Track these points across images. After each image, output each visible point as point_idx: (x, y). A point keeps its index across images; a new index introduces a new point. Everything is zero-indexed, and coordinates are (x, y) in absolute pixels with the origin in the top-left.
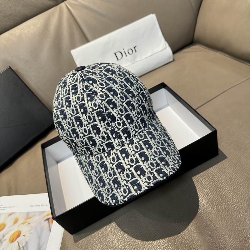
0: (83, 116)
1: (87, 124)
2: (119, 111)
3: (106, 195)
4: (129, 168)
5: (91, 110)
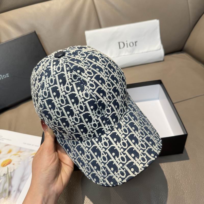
0: (74, 106)
1: (79, 113)
2: (108, 99)
3: (102, 177)
4: (123, 151)
5: (83, 100)
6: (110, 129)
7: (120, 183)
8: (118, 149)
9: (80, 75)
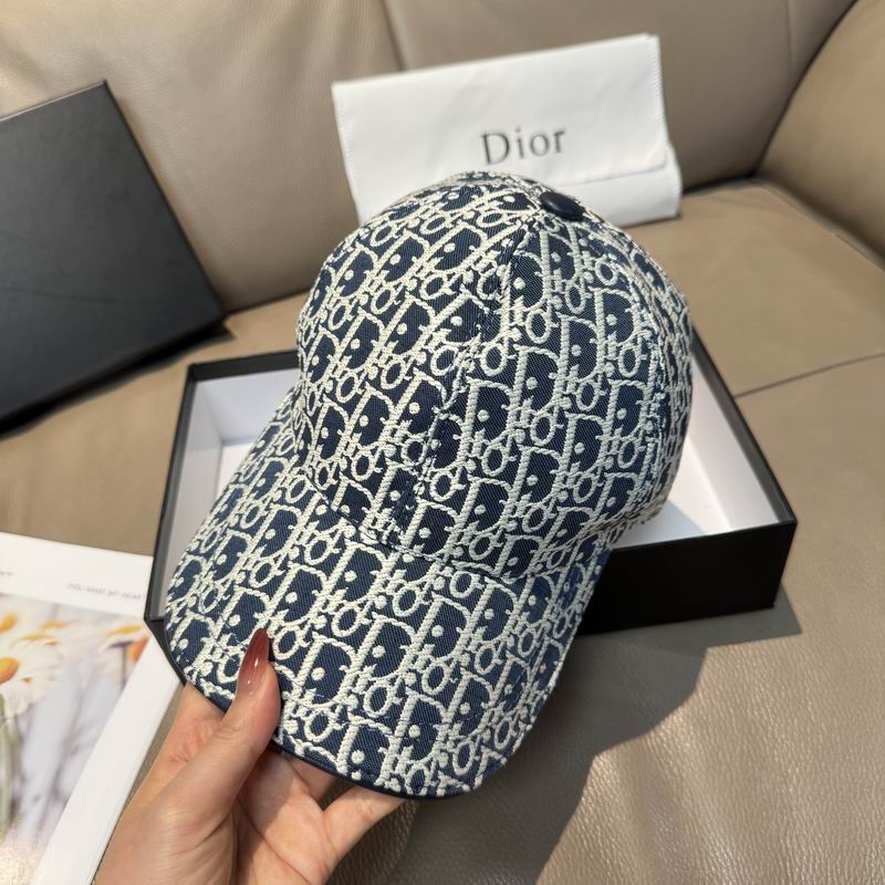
0: (386, 345)
1: (372, 378)
2: (486, 454)
3: (195, 598)
4: (317, 627)
5: (422, 359)
6: (384, 538)
7: (195, 676)
8: (317, 607)
9: (508, 298)
